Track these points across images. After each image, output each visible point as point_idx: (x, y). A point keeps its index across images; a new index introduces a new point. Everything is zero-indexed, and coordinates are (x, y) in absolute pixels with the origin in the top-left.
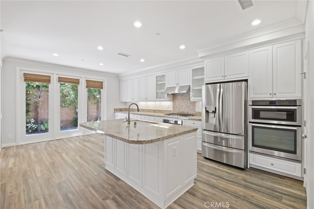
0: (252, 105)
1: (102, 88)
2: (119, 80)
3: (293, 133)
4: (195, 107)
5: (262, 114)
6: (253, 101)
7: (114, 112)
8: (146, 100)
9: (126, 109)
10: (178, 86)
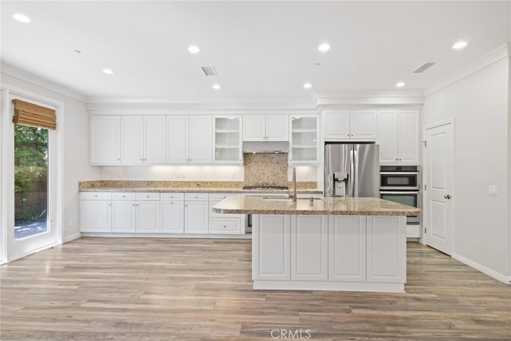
0: (381, 171)
1: (54, 128)
2: (88, 110)
3: (413, 198)
5: (390, 181)
6: (382, 167)
7: (80, 191)
8: (188, 162)
9: (102, 181)
10: (267, 140)
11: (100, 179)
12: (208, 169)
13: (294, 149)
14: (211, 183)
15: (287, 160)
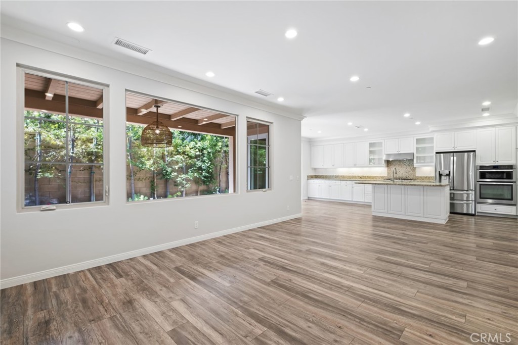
0: (480, 169)
2: (310, 144)
4: (415, 172)
6: (480, 166)
7: (308, 179)
8: (354, 166)
10: (400, 153)
11: (314, 175)
12: (366, 169)
13: (417, 157)
14: (368, 177)
15: (413, 164)
